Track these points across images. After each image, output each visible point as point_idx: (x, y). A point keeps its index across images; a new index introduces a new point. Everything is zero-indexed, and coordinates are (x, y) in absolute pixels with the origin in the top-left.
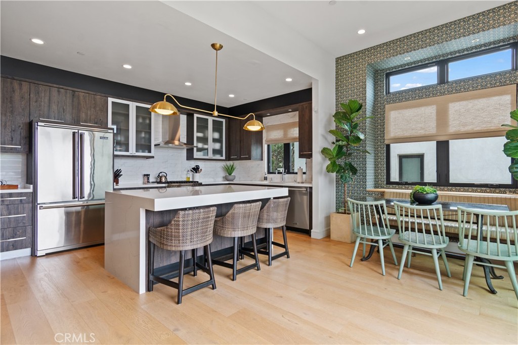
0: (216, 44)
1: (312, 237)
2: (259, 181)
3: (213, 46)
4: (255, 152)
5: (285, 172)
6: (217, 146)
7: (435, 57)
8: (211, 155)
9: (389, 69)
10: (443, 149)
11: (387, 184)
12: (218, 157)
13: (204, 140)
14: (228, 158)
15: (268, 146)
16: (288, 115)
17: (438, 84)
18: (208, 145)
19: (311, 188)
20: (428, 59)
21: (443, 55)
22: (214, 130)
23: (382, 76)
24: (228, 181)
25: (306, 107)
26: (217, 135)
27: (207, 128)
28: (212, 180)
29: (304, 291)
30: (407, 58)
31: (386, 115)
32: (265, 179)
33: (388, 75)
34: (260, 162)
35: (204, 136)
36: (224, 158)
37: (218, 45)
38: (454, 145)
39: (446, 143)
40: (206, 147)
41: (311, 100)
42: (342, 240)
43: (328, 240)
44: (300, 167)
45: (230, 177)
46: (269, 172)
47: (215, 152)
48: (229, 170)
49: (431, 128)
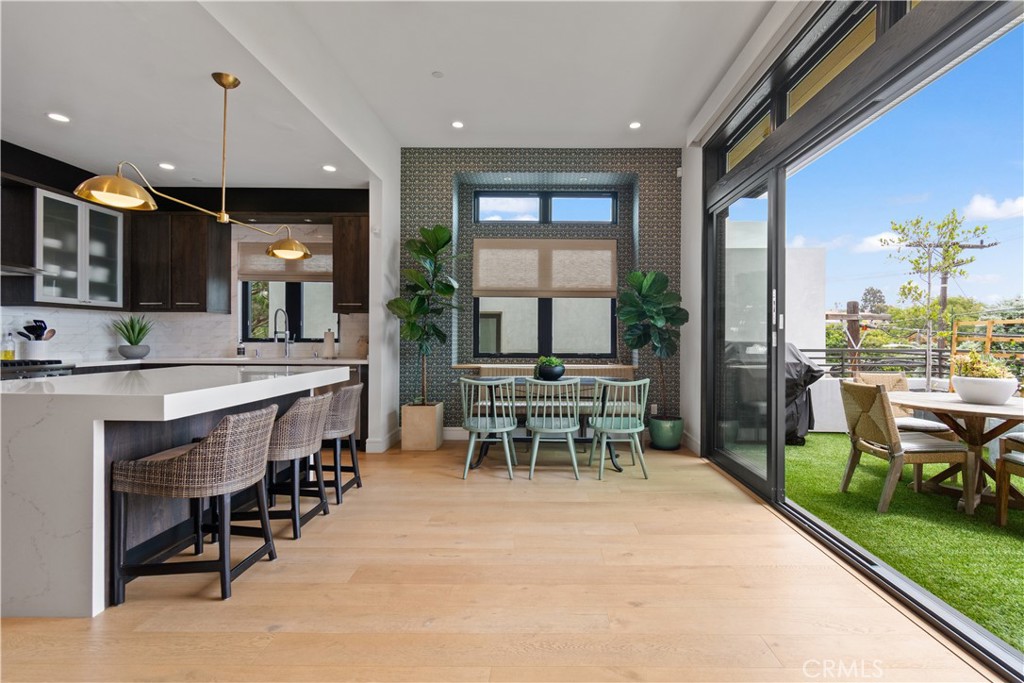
0: (227, 75)
1: (367, 451)
2: (220, 357)
3: (218, 77)
4: (214, 293)
5: (291, 338)
6: (100, 275)
7: (538, 186)
8: (83, 295)
9: (480, 186)
10: (545, 309)
11: (475, 356)
12: (102, 301)
13: (67, 258)
14: (132, 304)
15: (245, 285)
16: (299, 229)
17: (540, 222)
18: (76, 270)
19: (365, 367)
20: (530, 186)
21: (548, 186)
22: (95, 235)
23: (471, 194)
24: (128, 358)
25: (350, 221)
26: (98, 249)
27: (74, 229)
28: (80, 357)
29: (430, 521)
30: (508, 178)
31: (474, 254)
32: (239, 353)
33: (478, 194)
34: (223, 317)
35: (64, 245)
36: (119, 303)
37: (231, 79)
38: (559, 305)
39: (549, 301)
40: (70, 274)
41: (368, 211)
42: (423, 448)
43: (397, 451)
44: (329, 330)
45: (136, 350)
46: (246, 338)
47: (95, 288)
48: (134, 334)
49: (532, 280)
